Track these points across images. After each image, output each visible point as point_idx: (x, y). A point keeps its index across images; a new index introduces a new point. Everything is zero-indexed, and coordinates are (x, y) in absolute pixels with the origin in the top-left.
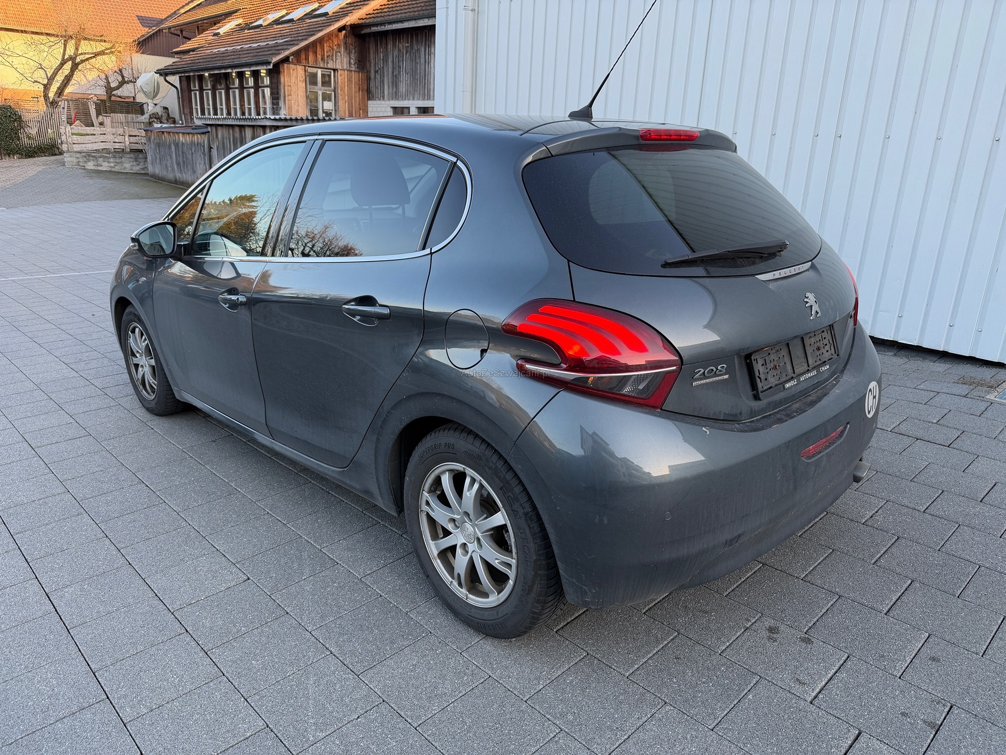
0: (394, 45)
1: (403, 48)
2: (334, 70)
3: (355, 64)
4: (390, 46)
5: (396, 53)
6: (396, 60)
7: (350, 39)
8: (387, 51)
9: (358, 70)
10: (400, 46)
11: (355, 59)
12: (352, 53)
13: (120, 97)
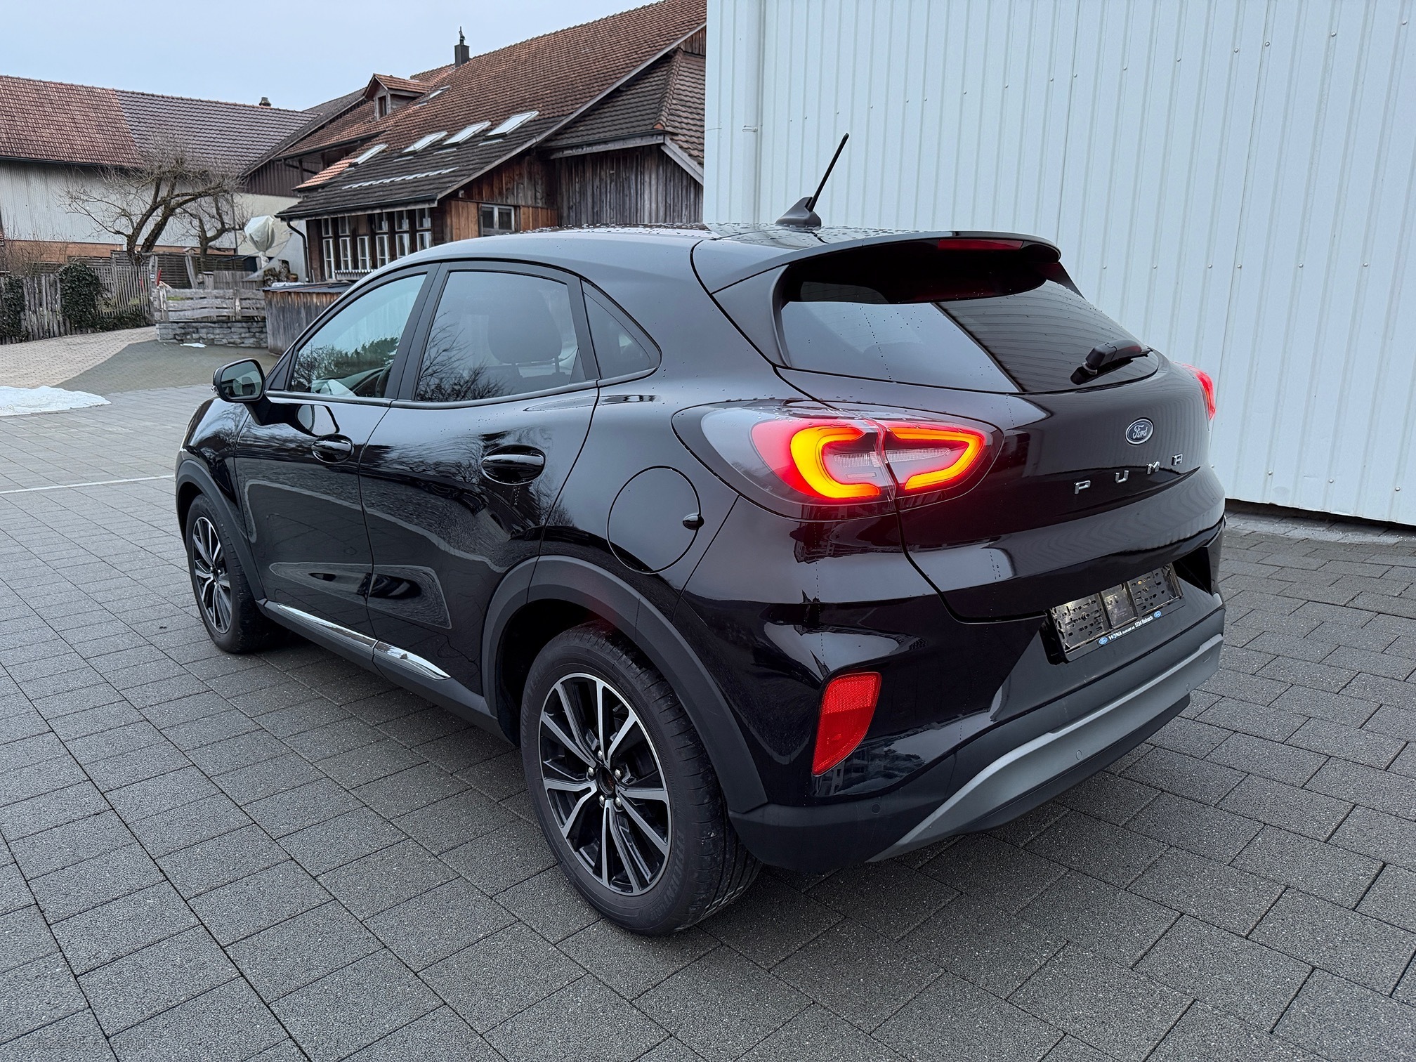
0: (594, 174)
1: (606, 177)
2: (516, 207)
3: (541, 199)
4: (589, 174)
5: (597, 182)
6: (597, 193)
7: (535, 167)
8: (584, 180)
9: (546, 207)
10: (603, 173)
11: (543, 192)
12: (538, 184)
13: (219, 249)
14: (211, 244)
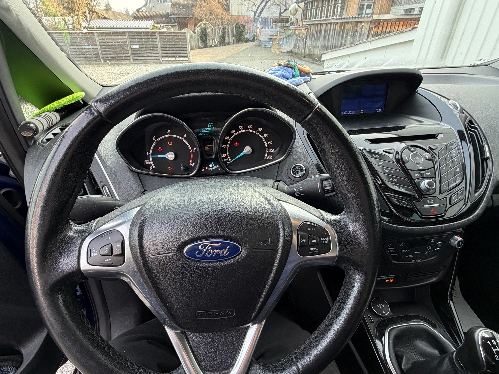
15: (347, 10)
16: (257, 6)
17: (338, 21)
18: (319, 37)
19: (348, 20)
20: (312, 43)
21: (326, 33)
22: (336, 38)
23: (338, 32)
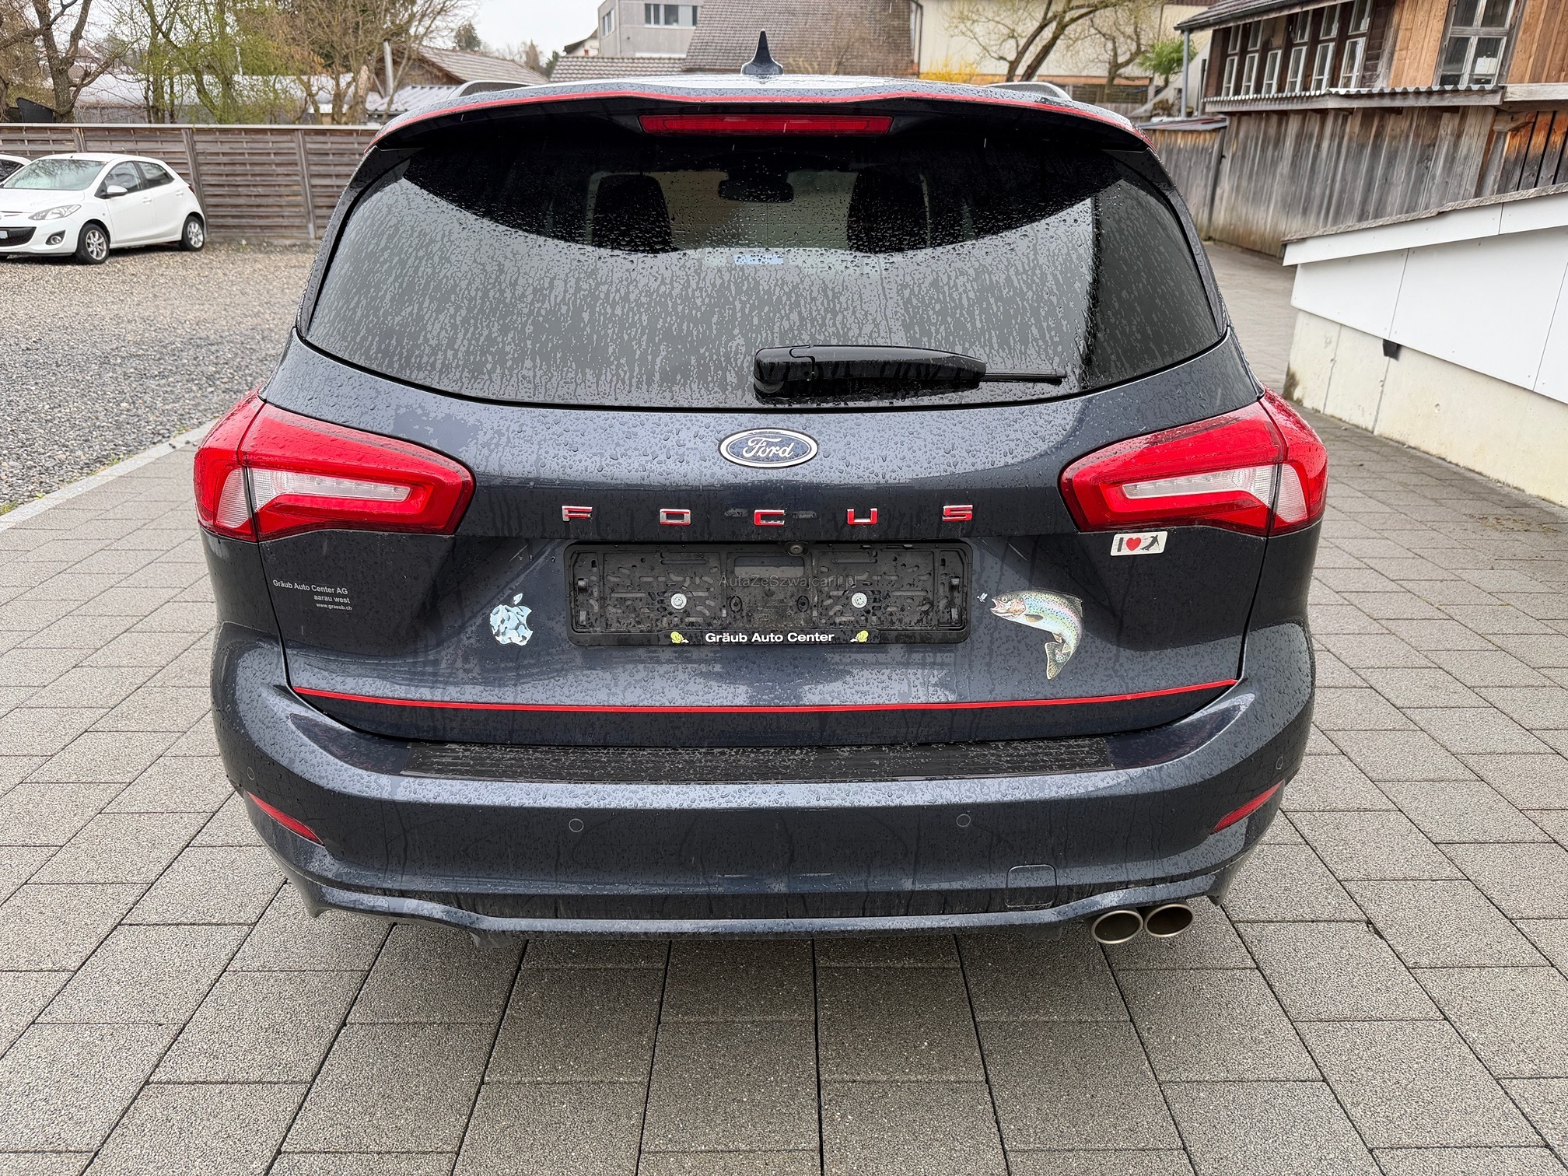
13: (1127, 78)
14: (1122, 71)
15: (1395, 62)
16: (1022, 42)
17: (1355, 104)
18: (1275, 163)
19: (1398, 103)
20: (1244, 183)
21: (1304, 147)
22: (1344, 168)
23: (1354, 145)
